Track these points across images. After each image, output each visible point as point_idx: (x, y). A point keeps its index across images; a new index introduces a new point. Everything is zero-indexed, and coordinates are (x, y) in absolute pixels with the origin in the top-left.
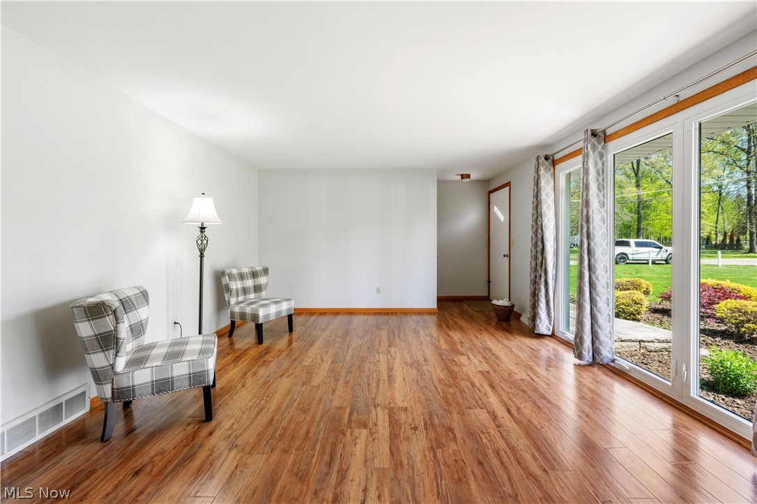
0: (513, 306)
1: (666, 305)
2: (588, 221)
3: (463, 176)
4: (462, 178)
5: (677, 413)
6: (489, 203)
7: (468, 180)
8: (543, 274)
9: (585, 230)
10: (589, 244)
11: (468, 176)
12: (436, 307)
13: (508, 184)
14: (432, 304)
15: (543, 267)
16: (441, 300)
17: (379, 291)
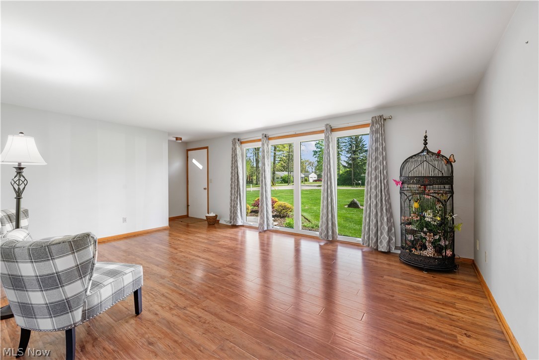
0: (216, 216)
1: (256, 208)
2: (264, 172)
3: (177, 139)
4: (176, 140)
5: (295, 236)
6: (188, 157)
7: (180, 141)
8: (238, 196)
9: (263, 176)
10: (265, 181)
11: (181, 139)
12: (168, 225)
13: (207, 148)
14: (165, 223)
15: (239, 193)
16: (171, 220)
17: (125, 220)
